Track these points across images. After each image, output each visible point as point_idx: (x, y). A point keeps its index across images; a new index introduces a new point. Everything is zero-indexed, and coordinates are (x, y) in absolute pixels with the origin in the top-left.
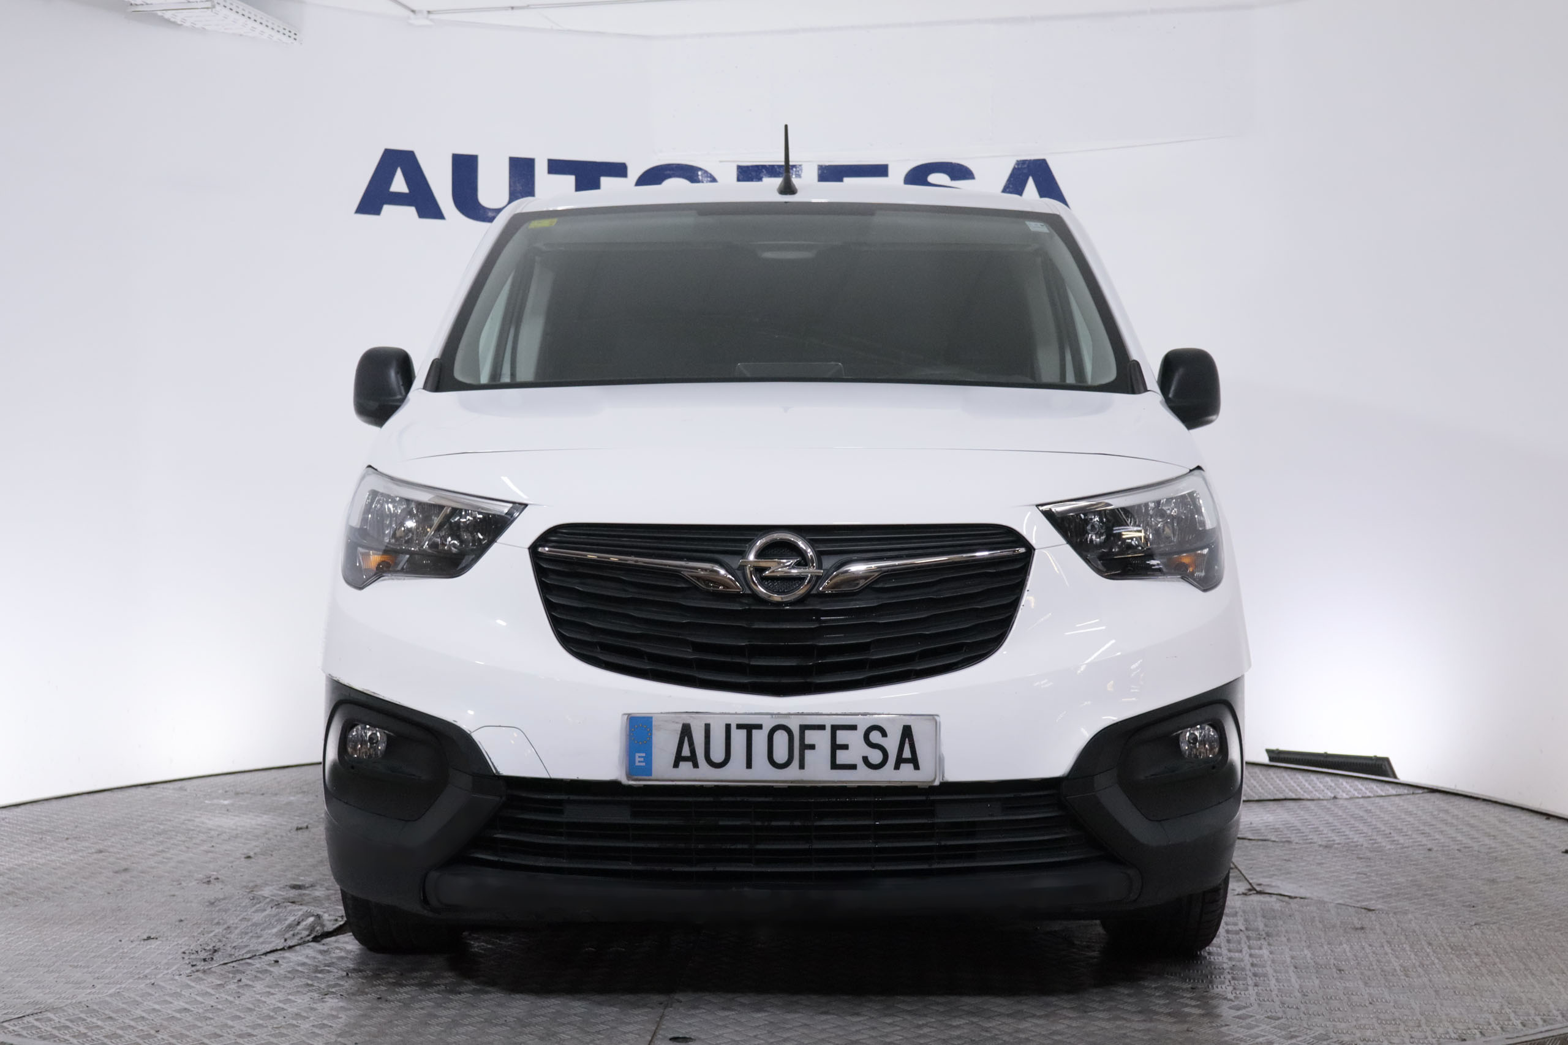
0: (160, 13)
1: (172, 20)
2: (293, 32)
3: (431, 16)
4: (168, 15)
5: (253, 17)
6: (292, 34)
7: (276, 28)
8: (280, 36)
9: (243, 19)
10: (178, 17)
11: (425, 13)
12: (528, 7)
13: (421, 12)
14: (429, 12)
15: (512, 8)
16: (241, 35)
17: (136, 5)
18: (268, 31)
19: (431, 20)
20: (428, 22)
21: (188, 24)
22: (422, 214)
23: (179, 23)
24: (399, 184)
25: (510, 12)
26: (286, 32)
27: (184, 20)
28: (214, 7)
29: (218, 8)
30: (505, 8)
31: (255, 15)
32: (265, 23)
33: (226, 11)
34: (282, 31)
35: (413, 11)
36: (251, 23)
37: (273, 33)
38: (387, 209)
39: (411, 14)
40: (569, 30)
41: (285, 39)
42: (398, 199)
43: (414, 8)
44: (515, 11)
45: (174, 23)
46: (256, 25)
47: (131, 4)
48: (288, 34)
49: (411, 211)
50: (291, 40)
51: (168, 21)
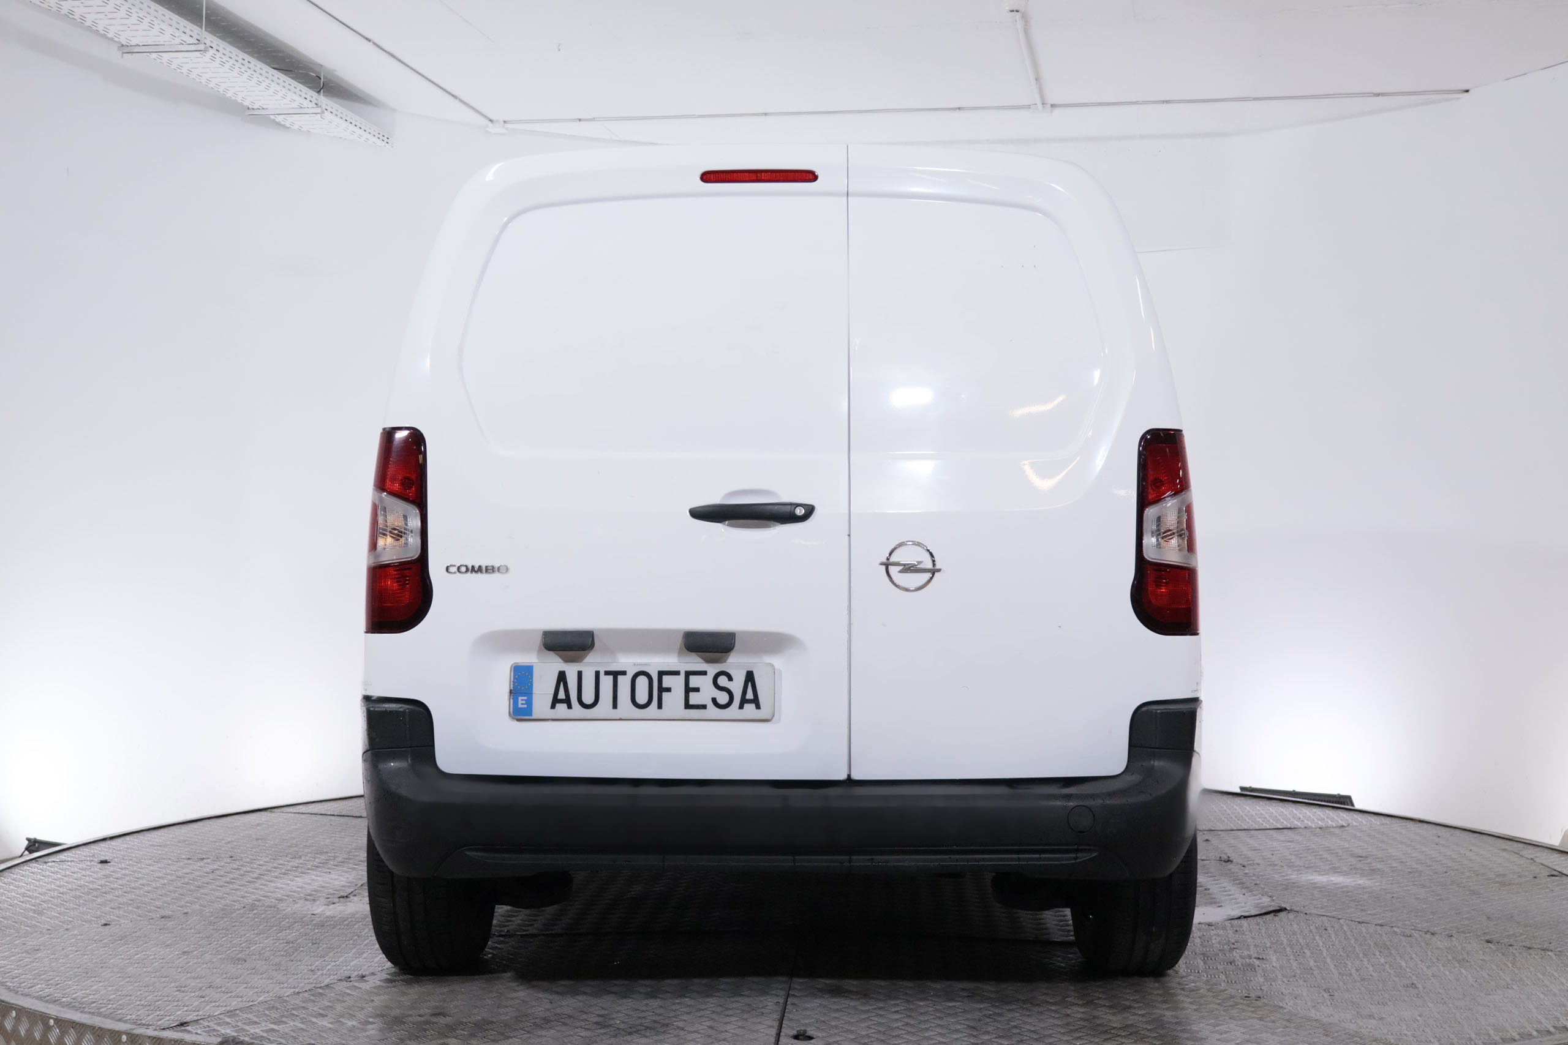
0: (272, 117)
1: (282, 123)
2: (386, 137)
3: (507, 125)
4: (279, 119)
5: (352, 122)
6: (385, 139)
7: (371, 132)
8: (375, 140)
9: (344, 124)
10: (288, 121)
11: (502, 122)
12: (594, 119)
13: (497, 121)
14: (505, 122)
15: (580, 120)
16: (341, 138)
17: (253, 109)
18: (366, 135)
19: (507, 129)
20: (504, 131)
21: (296, 127)
23: (288, 126)
25: (577, 123)
26: (380, 136)
27: (293, 124)
28: (323, 112)
29: (326, 113)
30: (574, 120)
31: (356, 121)
32: (363, 128)
33: (333, 117)
34: (377, 135)
35: (491, 121)
36: (352, 127)
37: (370, 137)
39: (488, 123)
40: (625, 141)
41: (379, 142)
43: (492, 118)
44: (582, 123)
45: (284, 126)
46: (356, 129)
48: (382, 138)
50: (384, 143)
51: (278, 124)
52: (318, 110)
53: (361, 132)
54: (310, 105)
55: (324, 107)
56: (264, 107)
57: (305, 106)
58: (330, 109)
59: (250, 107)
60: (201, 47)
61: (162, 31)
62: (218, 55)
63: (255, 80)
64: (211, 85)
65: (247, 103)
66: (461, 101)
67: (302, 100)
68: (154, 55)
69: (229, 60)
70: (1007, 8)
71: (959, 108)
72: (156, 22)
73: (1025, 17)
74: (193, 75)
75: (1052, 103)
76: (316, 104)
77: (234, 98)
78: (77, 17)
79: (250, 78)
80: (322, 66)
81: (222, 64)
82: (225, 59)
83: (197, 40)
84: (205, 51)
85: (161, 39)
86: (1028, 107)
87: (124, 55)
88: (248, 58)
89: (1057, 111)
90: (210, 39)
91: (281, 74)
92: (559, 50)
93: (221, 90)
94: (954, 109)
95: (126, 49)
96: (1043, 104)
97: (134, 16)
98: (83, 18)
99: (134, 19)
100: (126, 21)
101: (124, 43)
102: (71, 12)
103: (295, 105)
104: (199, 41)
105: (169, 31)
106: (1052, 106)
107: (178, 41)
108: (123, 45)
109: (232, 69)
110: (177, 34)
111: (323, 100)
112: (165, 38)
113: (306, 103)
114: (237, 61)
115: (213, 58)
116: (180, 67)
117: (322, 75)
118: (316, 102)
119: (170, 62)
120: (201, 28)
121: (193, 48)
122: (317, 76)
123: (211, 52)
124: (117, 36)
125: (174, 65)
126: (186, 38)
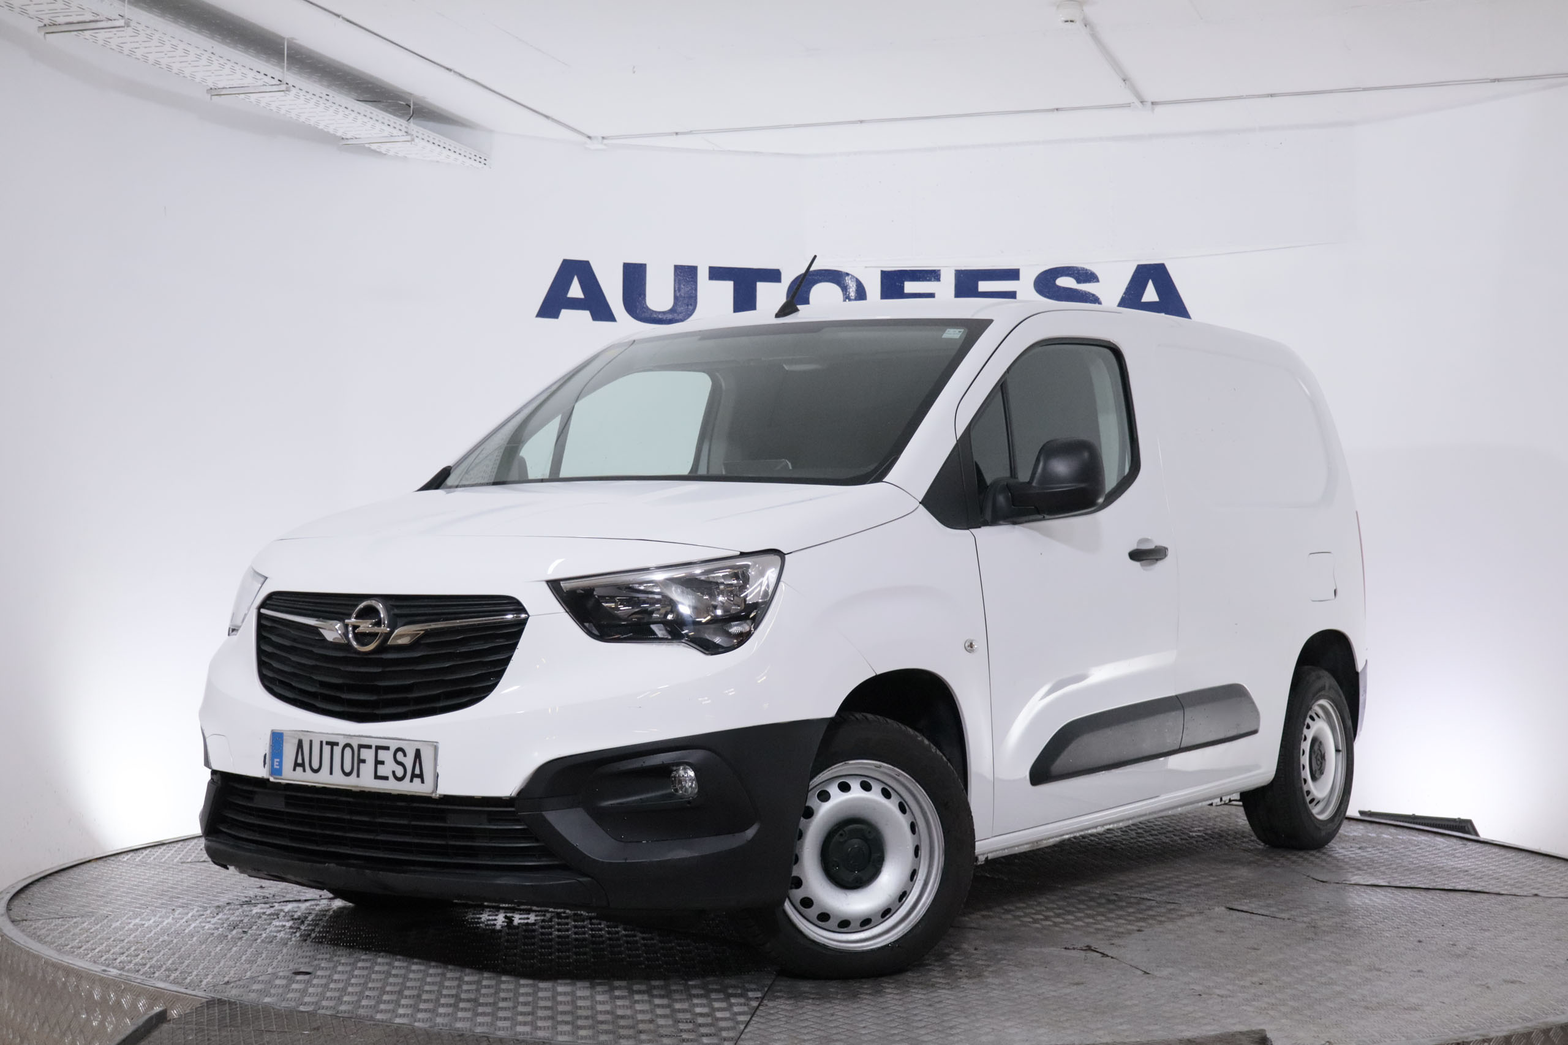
0: (367, 145)
2: (483, 159)
3: (605, 141)
4: (374, 147)
5: (448, 147)
7: (468, 155)
8: (472, 162)
9: (439, 149)
10: (383, 148)
11: (600, 139)
12: (691, 132)
13: (596, 138)
14: (603, 138)
15: (677, 134)
16: (438, 162)
17: (347, 139)
18: (461, 158)
19: (605, 145)
20: (603, 147)
21: (391, 153)
22: (596, 317)
23: (384, 153)
24: (575, 291)
25: (675, 136)
26: (477, 158)
27: (388, 150)
28: (413, 140)
29: (417, 140)
30: (670, 134)
32: (459, 152)
33: (424, 143)
34: (474, 158)
35: (589, 137)
36: (446, 152)
37: (466, 160)
38: (564, 313)
39: (588, 140)
41: (476, 164)
42: (575, 304)
43: (590, 135)
44: (679, 136)
45: (380, 153)
46: (451, 154)
47: (343, 138)
48: (478, 159)
49: (587, 314)
50: (482, 165)
51: (374, 151)
52: (409, 138)
53: (456, 155)
54: (400, 133)
55: (415, 134)
56: (357, 137)
57: (395, 134)
58: (421, 136)
60: (283, 87)
61: (244, 75)
62: (301, 93)
64: (302, 119)
65: (339, 134)
66: (553, 121)
67: (390, 129)
68: (243, 96)
69: (313, 96)
71: (1057, 109)
74: (283, 112)
75: (1153, 100)
76: (406, 132)
77: (326, 130)
79: (336, 112)
80: (411, 94)
81: (307, 101)
82: (308, 96)
83: (279, 80)
84: (288, 90)
85: (245, 82)
86: (1128, 105)
87: (213, 97)
88: (331, 93)
89: (1158, 109)
90: (291, 78)
91: (368, 106)
93: (313, 124)
94: (1051, 110)
95: (215, 92)
96: (1141, 102)
97: (216, 63)
99: (216, 65)
100: (209, 68)
101: (213, 87)
102: (157, 63)
103: (386, 134)
104: (281, 81)
105: (251, 74)
106: (1153, 103)
107: (260, 83)
108: (211, 89)
109: (317, 104)
110: (259, 76)
111: (414, 127)
112: (249, 80)
113: (395, 132)
114: (321, 97)
115: (297, 96)
116: (268, 106)
117: (412, 103)
118: (406, 130)
119: (258, 102)
120: (283, 67)
121: (275, 88)
122: (407, 105)
123: (294, 91)
124: (204, 80)
125: (263, 104)
126: (268, 80)
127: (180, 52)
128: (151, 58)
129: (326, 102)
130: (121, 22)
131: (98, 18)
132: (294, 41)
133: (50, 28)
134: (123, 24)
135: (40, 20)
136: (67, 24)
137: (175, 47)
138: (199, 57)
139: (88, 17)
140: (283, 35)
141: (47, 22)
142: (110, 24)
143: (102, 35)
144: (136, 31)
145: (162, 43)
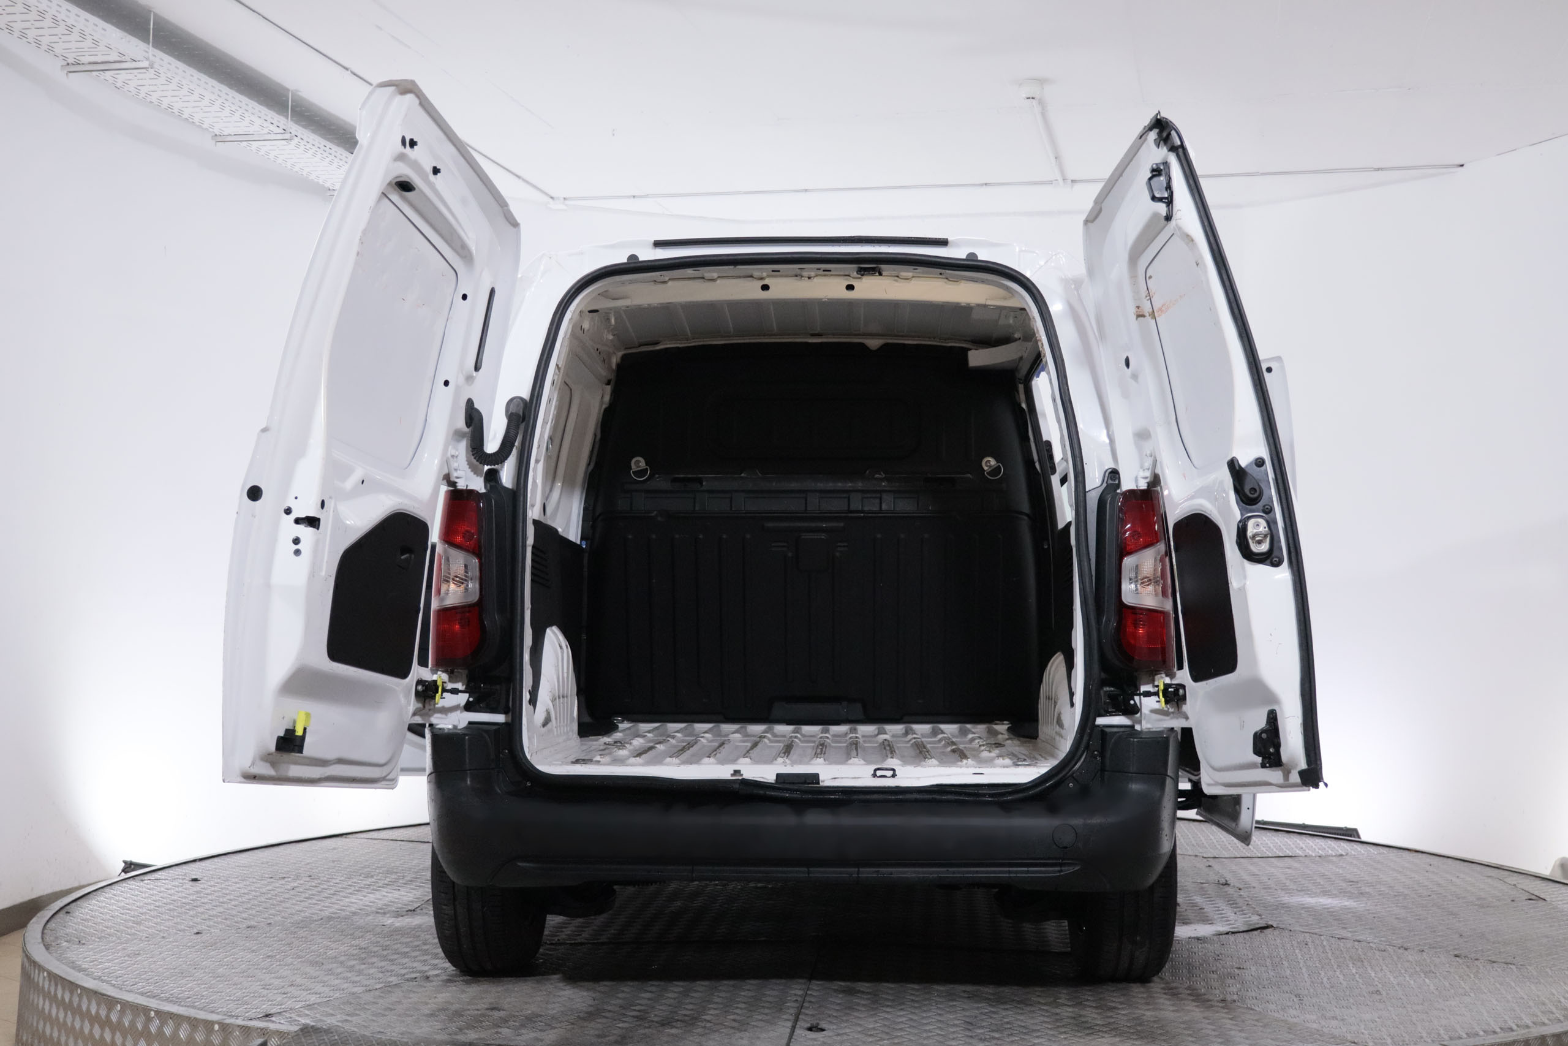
3: (567, 202)
11: (562, 199)
12: (646, 196)
13: (558, 198)
14: (565, 199)
15: (634, 197)
19: (566, 205)
20: (564, 207)
25: (632, 199)
30: (629, 197)
35: (552, 198)
39: (551, 200)
40: (676, 215)
43: (553, 195)
44: (636, 199)
59: (331, 188)
60: (287, 136)
61: (252, 123)
62: (303, 143)
63: (335, 164)
64: (296, 169)
65: (327, 185)
66: (524, 180)
68: (245, 143)
69: (312, 147)
70: (1024, 96)
71: (986, 184)
72: (246, 114)
73: (1041, 103)
74: (280, 160)
75: (1073, 178)
77: (316, 180)
78: (175, 111)
81: (305, 151)
82: (309, 146)
83: (284, 130)
84: (291, 139)
85: (251, 130)
86: (1050, 182)
87: (218, 143)
88: (329, 145)
89: (1077, 186)
90: (295, 128)
92: (614, 135)
93: (305, 173)
94: (982, 185)
95: (219, 138)
96: (1064, 179)
97: (227, 109)
98: (181, 112)
99: (227, 112)
100: (220, 114)
101: (218, 134)
102: (170, 107)
105: (258, 122)
106: (1072, 181)
107: (266, 131)
108: (216, 135)
109: (314, 155)
110: (266, 124)
112: (255, 129)
114: (320, 148)
115: (298, 146)
116: (267, 153)
119: (258, 150)
120: (287, 117)
121: (279, 137)
123: (296, 140)
124: (211, 127)
125: (262, 152)
126: (273, 128)
127: (195, 97)
128: (165, 102)
129: (323, 152)
130: (146, 64)
131: (123, 58)
132: (300, 93)
133: (73, 67)
134: (147, 66)
135: (65, 58)
136: (90, 63)
137: (191, 92)
138: (212, 102)
139: (114, 57)
140: (288, 86)
141: (71, 61)
142: (134, 65)
143: (123, 76)
144: (158, 74)
145: (180, 86)
